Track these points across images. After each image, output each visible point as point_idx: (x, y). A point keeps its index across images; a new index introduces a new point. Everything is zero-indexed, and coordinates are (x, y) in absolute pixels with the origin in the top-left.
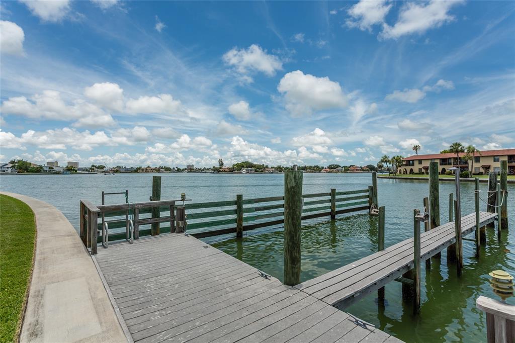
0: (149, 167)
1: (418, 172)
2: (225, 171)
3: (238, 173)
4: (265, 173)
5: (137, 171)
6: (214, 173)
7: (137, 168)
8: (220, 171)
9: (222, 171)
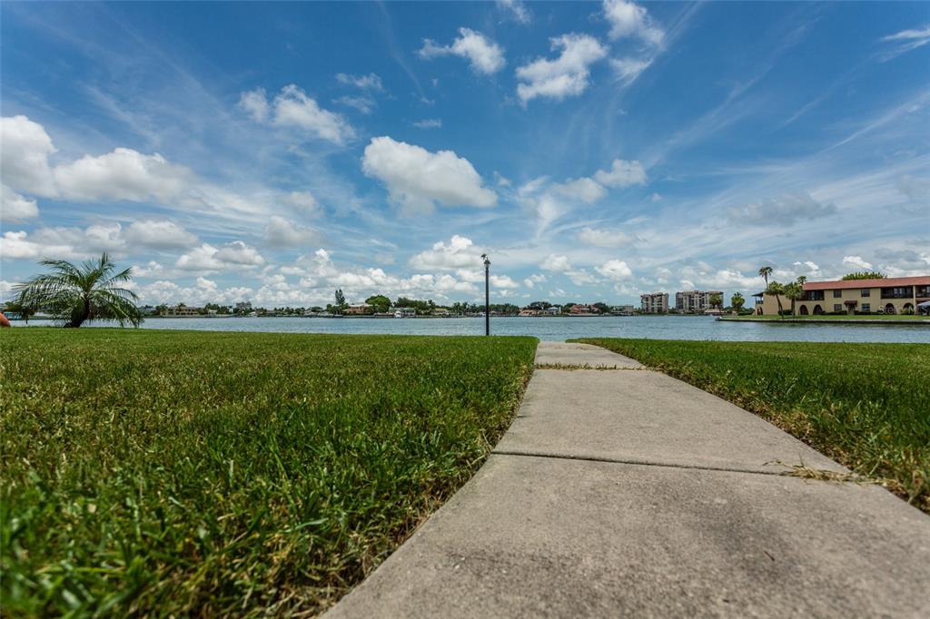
0: (182, 305)
1: (833, 310)
2: (355, 313)
3: (383, 317)
4: (435, 317)
5: (158, 314)
6: (334, 317)
7: (157, 307)
8: (345, 314)
9: (350, 314)
